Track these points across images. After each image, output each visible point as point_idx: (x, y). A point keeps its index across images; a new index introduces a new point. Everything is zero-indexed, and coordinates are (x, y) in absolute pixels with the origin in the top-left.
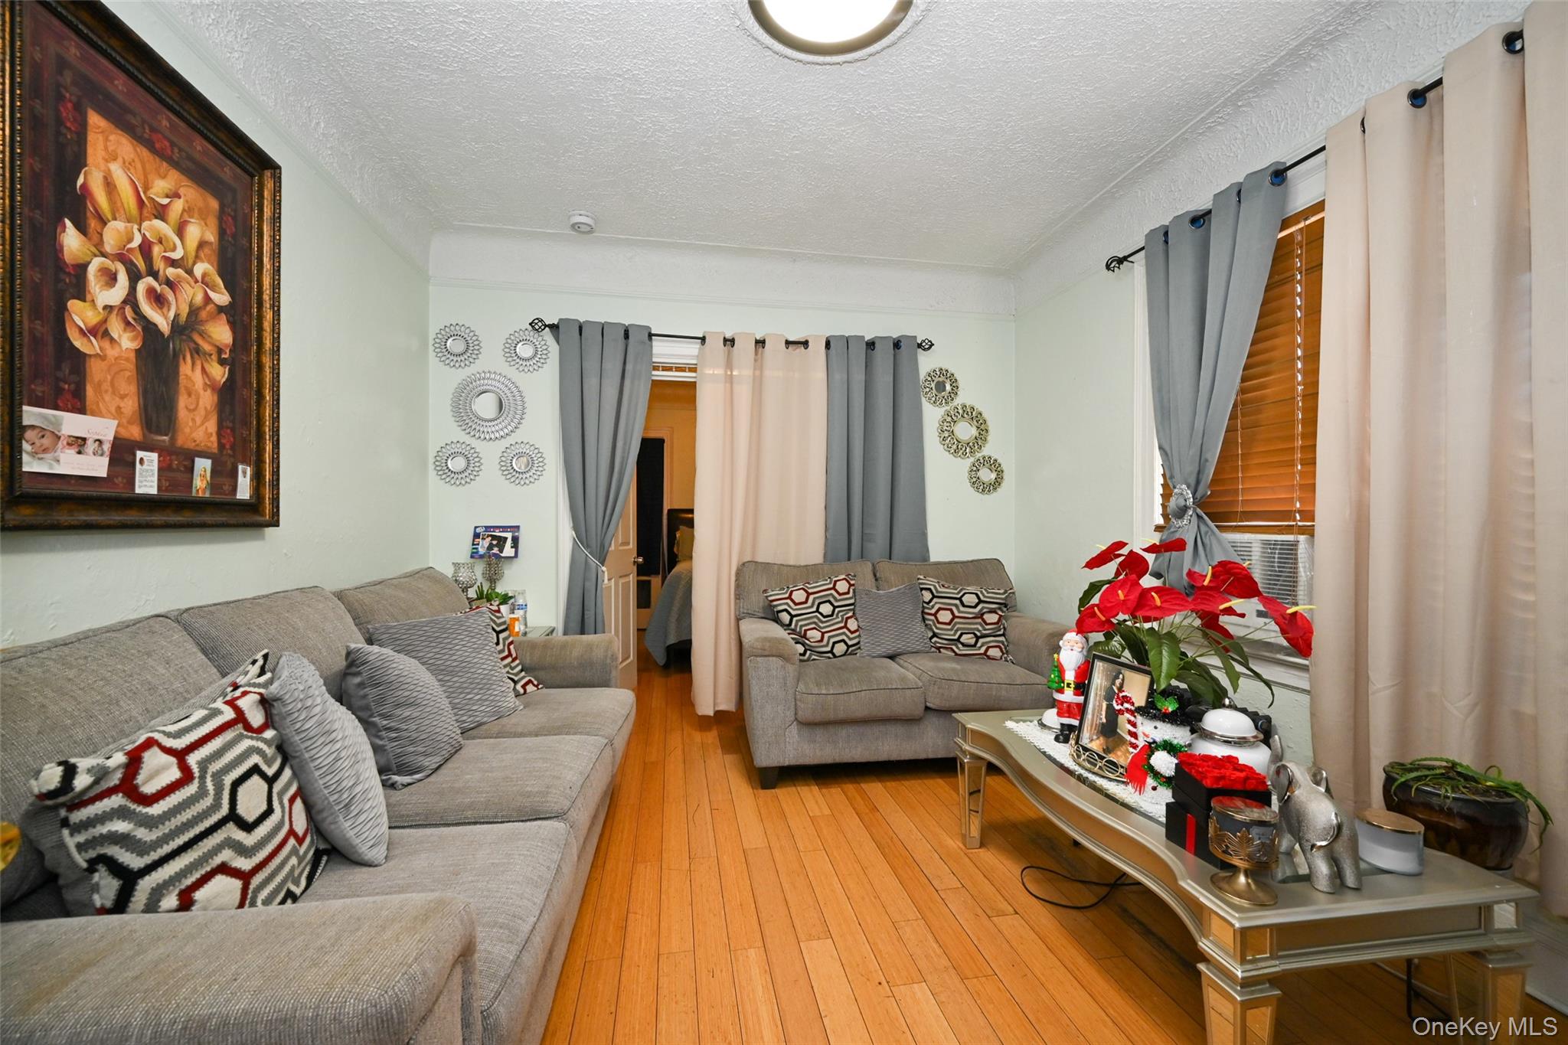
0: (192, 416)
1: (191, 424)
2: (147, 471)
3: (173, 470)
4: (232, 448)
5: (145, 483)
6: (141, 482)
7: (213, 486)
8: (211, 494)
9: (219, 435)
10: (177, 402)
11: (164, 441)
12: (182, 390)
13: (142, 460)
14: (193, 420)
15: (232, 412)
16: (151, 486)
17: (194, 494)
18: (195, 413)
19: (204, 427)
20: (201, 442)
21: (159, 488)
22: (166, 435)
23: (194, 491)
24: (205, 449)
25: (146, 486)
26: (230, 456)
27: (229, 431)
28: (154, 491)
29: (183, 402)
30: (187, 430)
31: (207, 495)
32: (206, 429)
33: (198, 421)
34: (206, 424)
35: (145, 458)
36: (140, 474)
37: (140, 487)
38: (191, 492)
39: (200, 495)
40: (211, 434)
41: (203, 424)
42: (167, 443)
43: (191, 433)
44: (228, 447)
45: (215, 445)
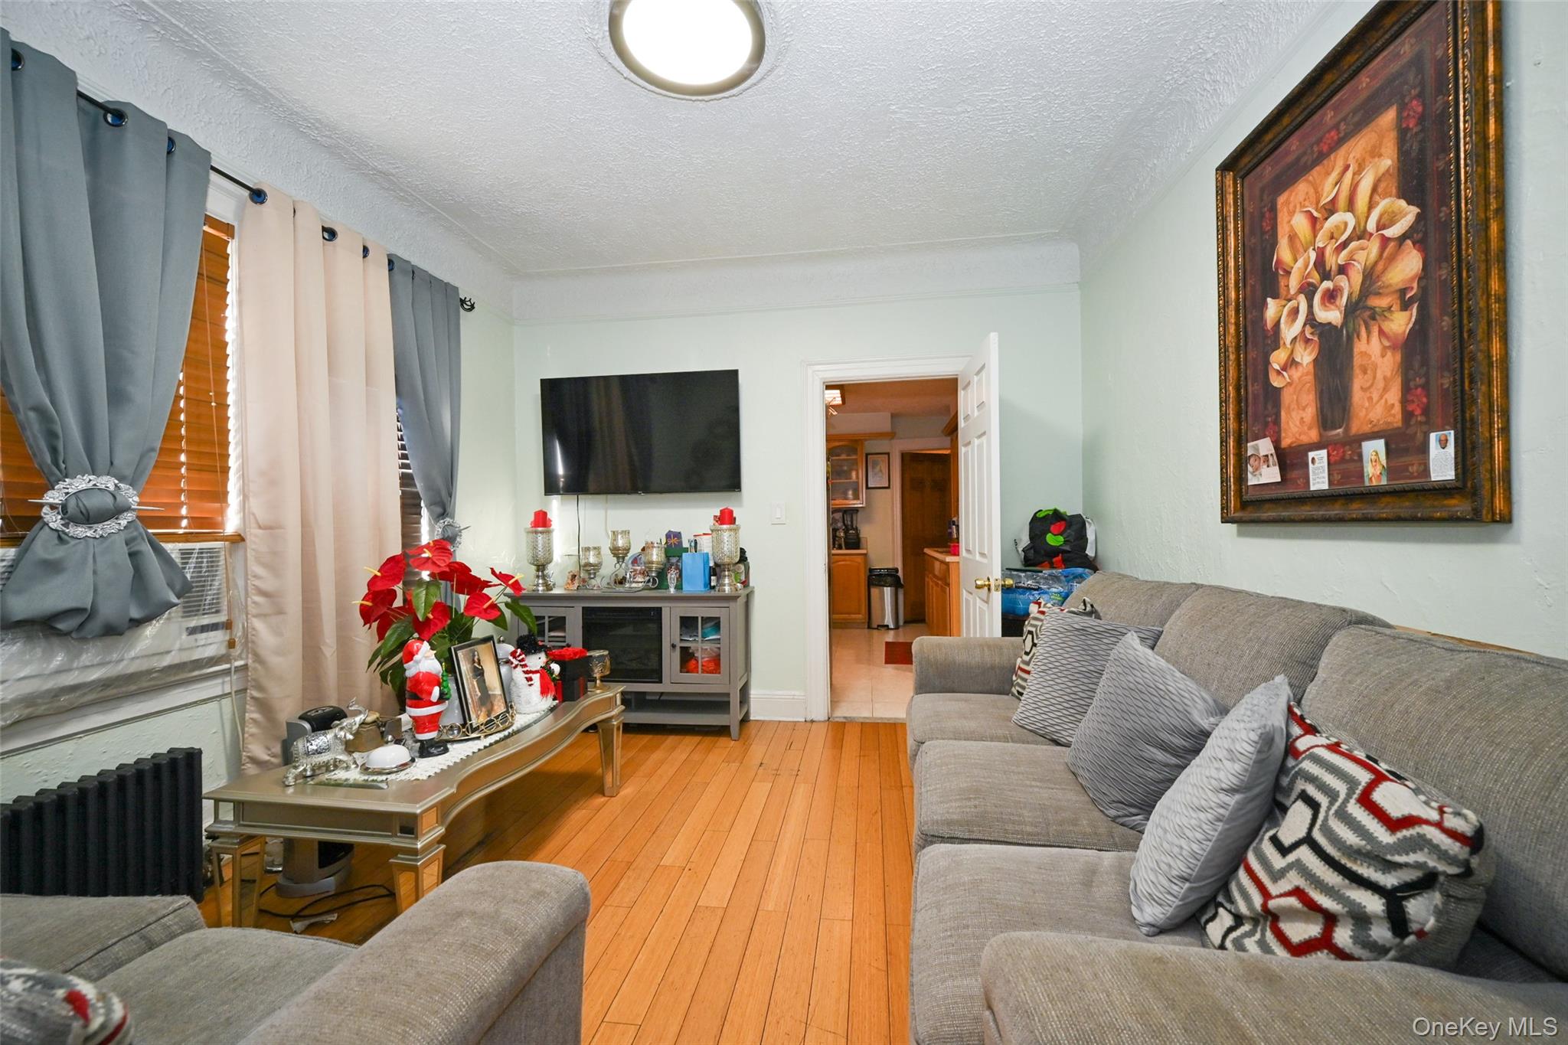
0: (1368, 395)
1: (1367, 404)
2: (1318, 468)
3: (1347, 461)
4: (1426, 411)
5: (1318, 480)
6: (1314, 480)
7: (1391, 471)
8: (1388, 480)
9: (1404, 401)
10: (1352, 386)
11: (1338, 434)
12: (1357, 371)
13: (1313, 459)
14: (1370, 399)
15: (1425, 363)
16: (1323, 482)
17: (1367, 483)
18: (1372, 390)
19: (1383, 401)
20: (1378, 420)
21: (1330, 483)
22: (1340, 427)
23: (1366, 480)
24: (1385, 427)
25: (1318, 483)
26: (1421, 423)
27: (1419, 390)
28: (1325, 486)
29: (1358, 383)
30: (1362, 414)
31: (1384, 482)
32: (1386, 401)
33: (1375, 397)
34: (1386, 396)
35: (1316, 458)
36: (1313, 472)
37: (1314, 484)
38: (1363, 482)
39: (1374, 483)
40: (1393, 405)
41: (1381, 397)
42: (1342, 435)
43: (1366, 415)
44: (1418, 412)
45: (1399, 417)
